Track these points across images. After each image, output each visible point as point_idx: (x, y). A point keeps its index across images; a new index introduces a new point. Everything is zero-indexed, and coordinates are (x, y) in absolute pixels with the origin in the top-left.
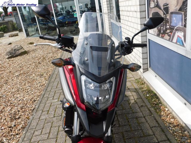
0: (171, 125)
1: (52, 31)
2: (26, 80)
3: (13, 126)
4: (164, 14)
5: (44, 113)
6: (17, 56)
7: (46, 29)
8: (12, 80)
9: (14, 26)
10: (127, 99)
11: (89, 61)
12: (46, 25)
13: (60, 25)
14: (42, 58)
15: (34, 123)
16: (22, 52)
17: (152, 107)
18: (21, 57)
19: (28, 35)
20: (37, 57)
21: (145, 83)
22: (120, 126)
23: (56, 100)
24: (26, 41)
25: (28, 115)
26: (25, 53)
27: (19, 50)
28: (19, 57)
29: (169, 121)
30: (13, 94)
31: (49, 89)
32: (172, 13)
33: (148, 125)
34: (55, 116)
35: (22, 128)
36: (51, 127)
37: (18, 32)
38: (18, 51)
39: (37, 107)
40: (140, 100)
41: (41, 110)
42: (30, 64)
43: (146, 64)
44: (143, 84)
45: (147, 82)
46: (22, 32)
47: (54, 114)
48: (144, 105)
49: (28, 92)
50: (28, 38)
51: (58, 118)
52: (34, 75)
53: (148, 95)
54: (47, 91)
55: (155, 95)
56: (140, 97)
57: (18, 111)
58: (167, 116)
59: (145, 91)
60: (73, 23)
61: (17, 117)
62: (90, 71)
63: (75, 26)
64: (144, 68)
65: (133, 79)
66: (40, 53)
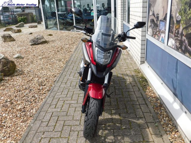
0: (150, 97)
1: (70, 26)
2: (47, 62)
3: (41, 89)
4: (156, 21)
5: (62, 84)
6: (38, 44)
7: (63, 23)
8: (37, 61)
9: (33, 17)
10: (125, 81)
11: (100, 40)
12: (64, 20)
13: (77, 21)
14: (60, 48)
15: (56, 89)
16: (43, 41)
17: (141, 87)
18: (42, 45)
19: (47, 27)
20: (56, 47)
21: (140, 72)
22: (116, 94)
23: (72, 77)
24: (45, 32)
25: (51, 84)
26: (45, 42)
27: (41, 39)
28: (40, 45)
29: (150, 95)
30: (39, 70)
31: (66, 70)
32: (161, 21)
33: (135, 96)
34: (71, 86)
35: (47, 90)
36: (68, 91)
37: (36, 24)
38: (39, 40)
39: (57, 80)
40: (134, 82)
41: (60, 82)
42: (50, 52)
43: (143, 58)
44: (139, 73)
45: (142, 72)
46: (40, 25)
47: (70, 85)
48: (136, 85)
49: (50, 70)
50: (47, 30)
51: (73, 87)
52: (54, 59)
53: (140, 80)
54: (65, 71)
55: (146, 80)
56: (134, 80)
57: (44, 81)
58: (150, 92)
59: (139, 77)
60: (89, 21)
61: (43, 84)
62: (100, 45)
63: (90, 23)
64: (142, 61)
65: (133, 69)
66: (58, 44)
